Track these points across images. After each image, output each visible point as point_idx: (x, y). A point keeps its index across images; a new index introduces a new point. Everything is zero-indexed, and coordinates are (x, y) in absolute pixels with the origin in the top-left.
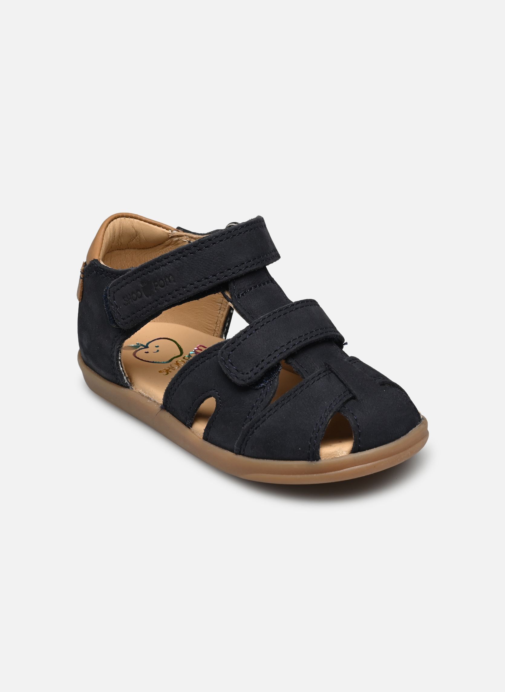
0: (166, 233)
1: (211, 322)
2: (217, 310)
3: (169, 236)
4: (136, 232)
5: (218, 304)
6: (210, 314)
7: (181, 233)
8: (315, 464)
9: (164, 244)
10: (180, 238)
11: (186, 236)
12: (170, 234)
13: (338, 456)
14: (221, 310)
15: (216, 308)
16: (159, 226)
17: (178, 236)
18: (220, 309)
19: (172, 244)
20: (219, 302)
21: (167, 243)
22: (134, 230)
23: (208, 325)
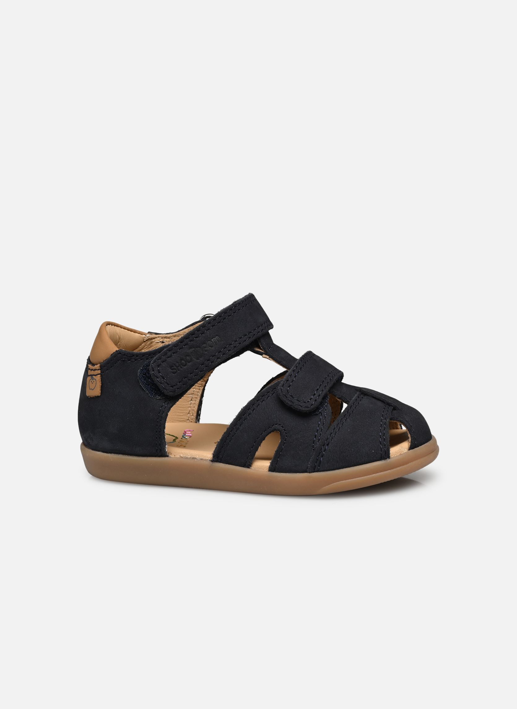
0: (142, 337)
1: (182, 414)
2: (188, 402)
3: (144, 339)
4: (119, 338)
5: (189, 395)
6: (180, 407)
7: (154, 336)
8: (388, 461)
9: (138, 349)
10: (153, 340)
11: (159, 337)
12: (145, 337)
13: (403, 453)
14: (193, 401)
15: (187, 399)
16: (135, 332)
17: (152, 339)
18: (191, 400)
19: (144, 348)
20: (190, 393)
21: (140, 347)
22: (118, 337)
23: (180, 417)
